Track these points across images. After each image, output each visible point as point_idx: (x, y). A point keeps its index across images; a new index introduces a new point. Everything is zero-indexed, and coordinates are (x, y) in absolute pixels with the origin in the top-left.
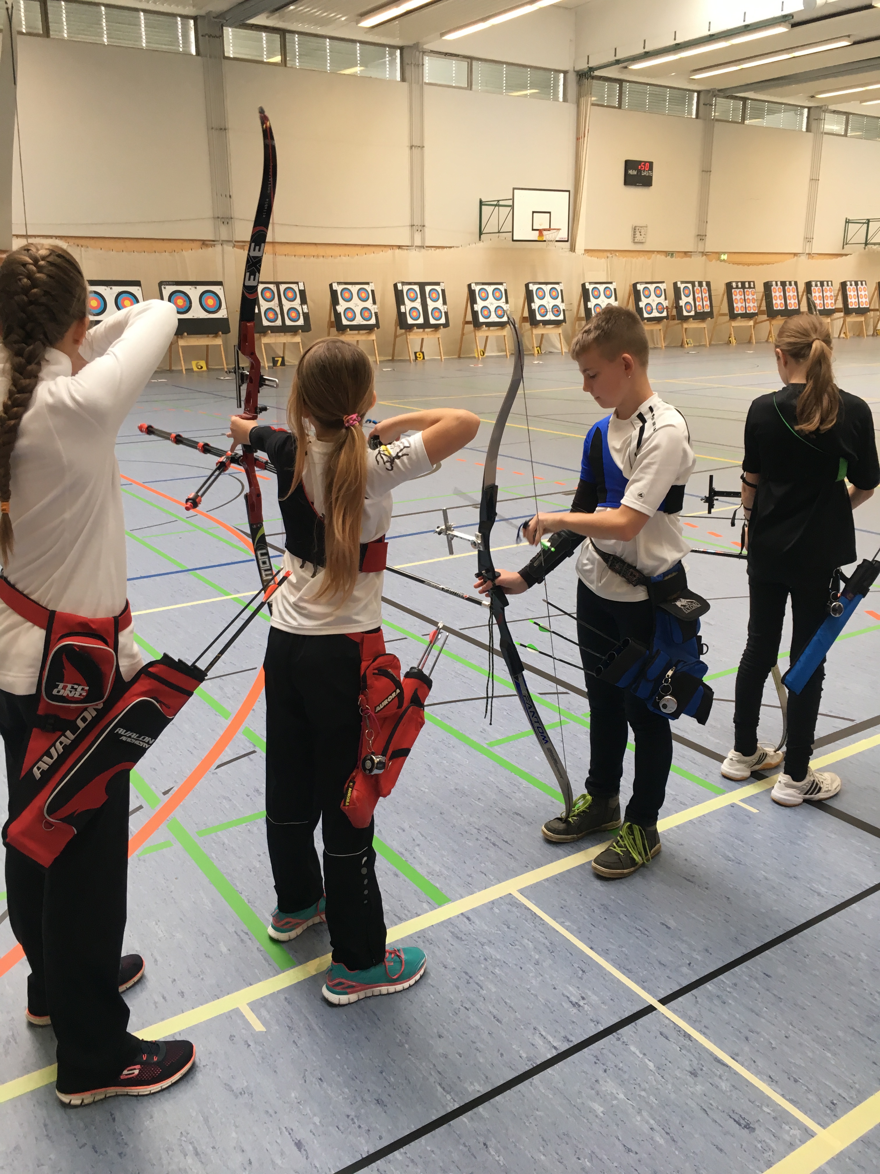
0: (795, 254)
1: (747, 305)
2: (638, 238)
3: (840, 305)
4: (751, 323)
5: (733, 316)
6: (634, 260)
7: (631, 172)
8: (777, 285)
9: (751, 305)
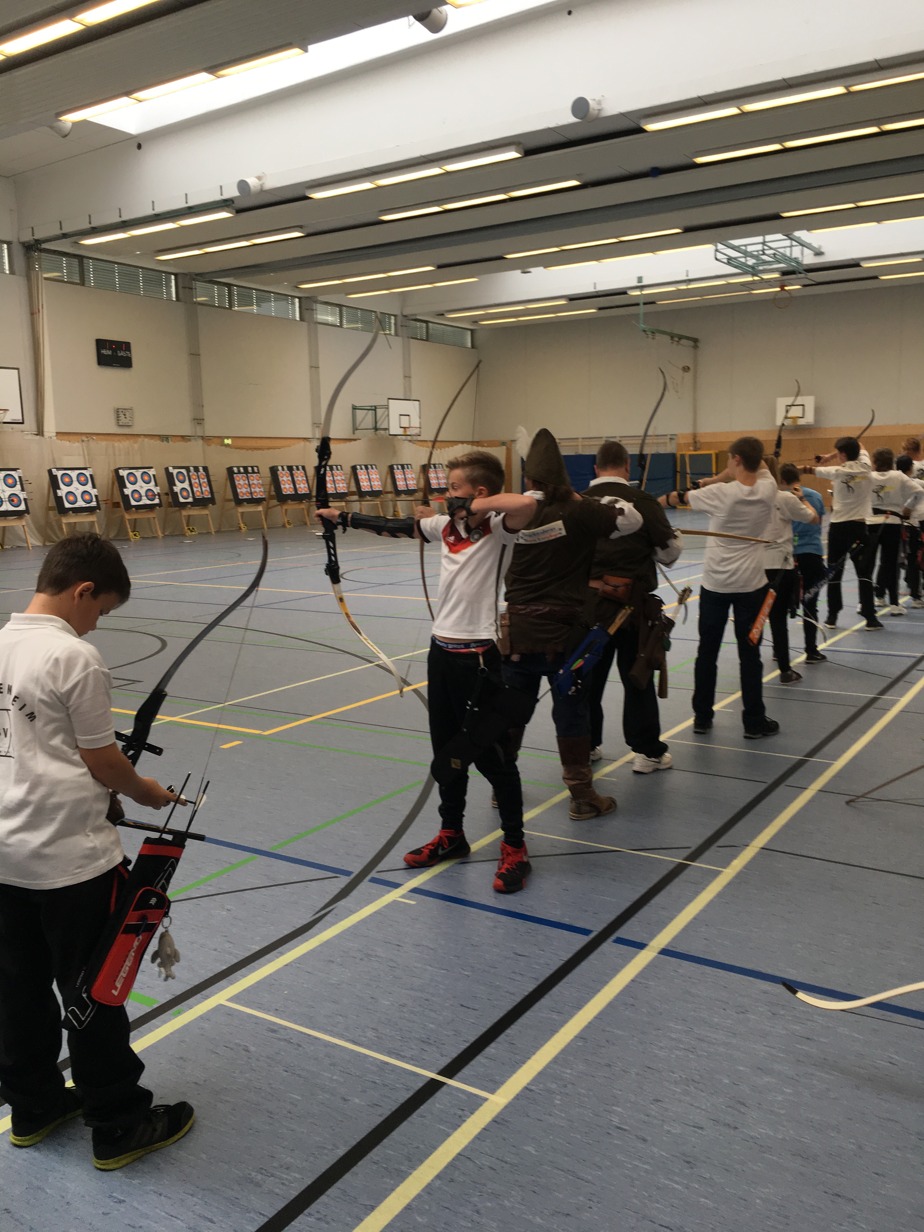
0: (305, 439)
1: (253, 490)
2: (123, 420)
3: (353, 488)
4: (260, 508)
5: (239, 502)
6: (116, 444)
7: (104, 352)
8: (283, 469)
9: (258, 490)
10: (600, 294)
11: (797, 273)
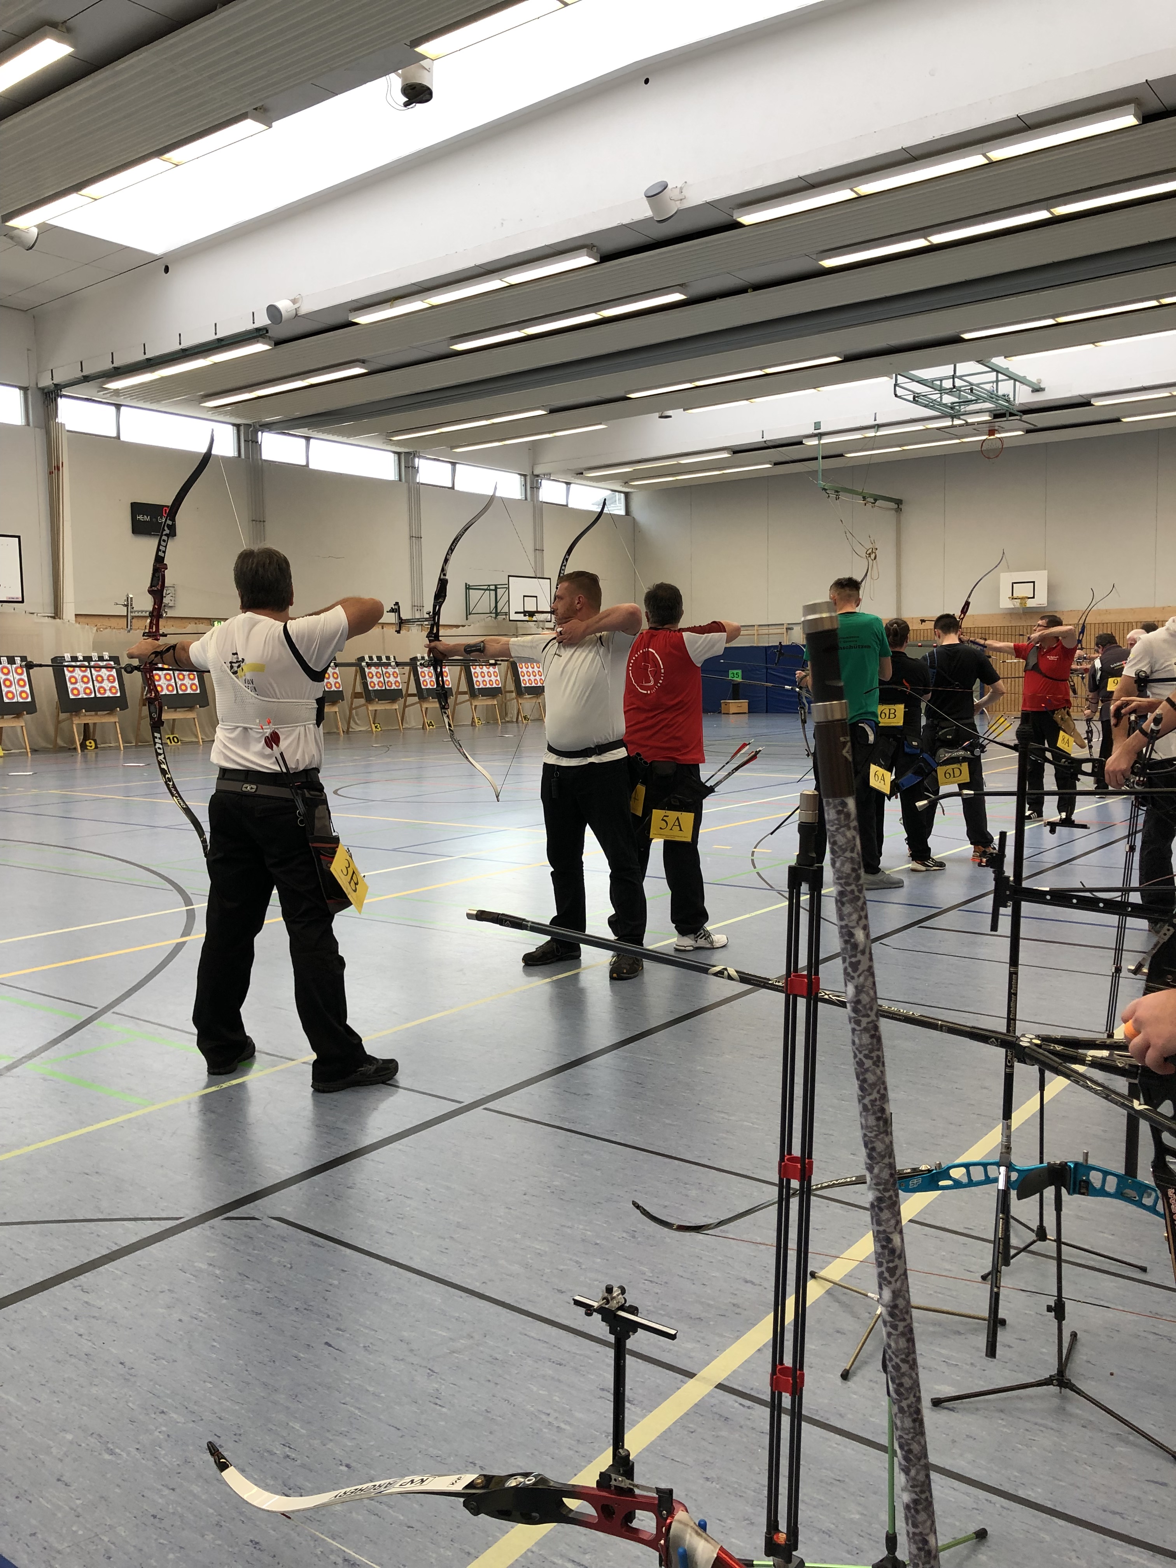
7: (140, 517)
10: (770, 444)
11: (1008, 415)
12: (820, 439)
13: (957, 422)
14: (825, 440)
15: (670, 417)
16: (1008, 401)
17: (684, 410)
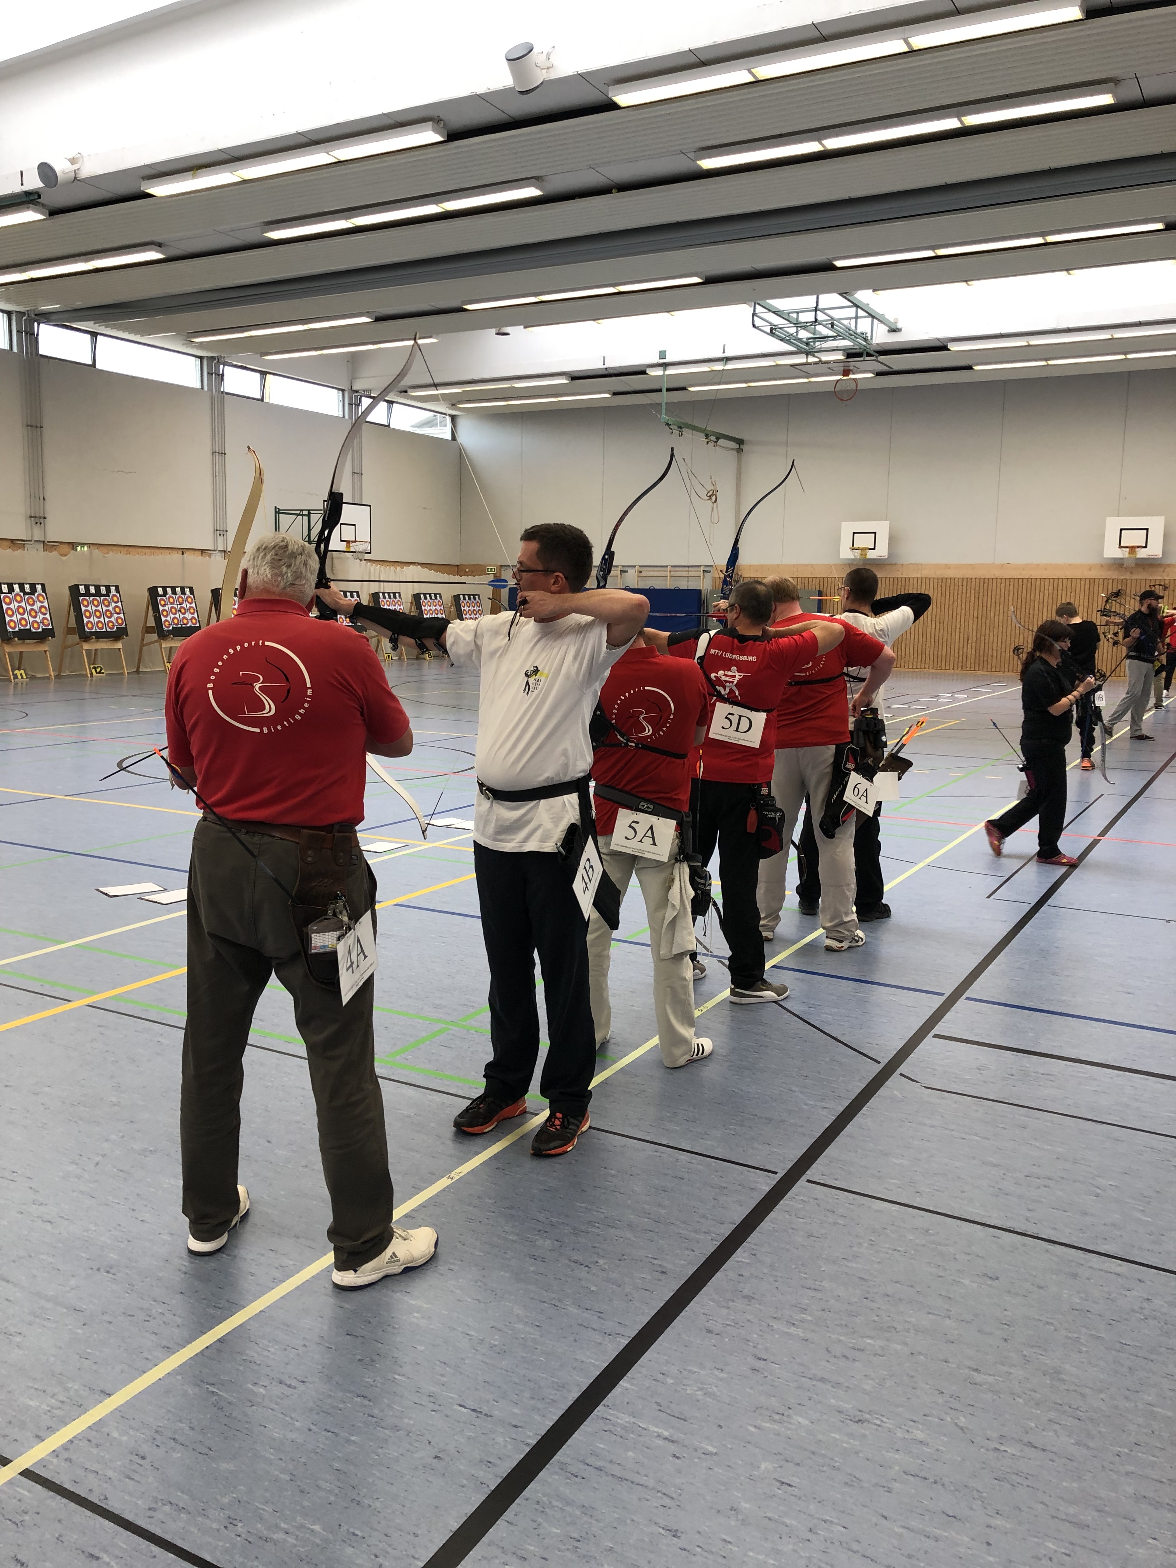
0: (203, 551)
4: (119, 645)
5: (86, 637)
10: (611, 372)
11: (865, 354)
12: (665, 370)
13: (811, 359)
14: (670, 371)
15: (508, 334)
16: (865, 340)
17: (525, 327)
